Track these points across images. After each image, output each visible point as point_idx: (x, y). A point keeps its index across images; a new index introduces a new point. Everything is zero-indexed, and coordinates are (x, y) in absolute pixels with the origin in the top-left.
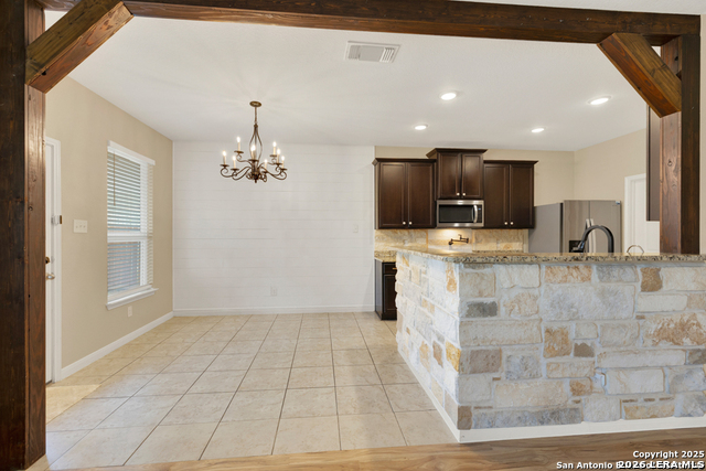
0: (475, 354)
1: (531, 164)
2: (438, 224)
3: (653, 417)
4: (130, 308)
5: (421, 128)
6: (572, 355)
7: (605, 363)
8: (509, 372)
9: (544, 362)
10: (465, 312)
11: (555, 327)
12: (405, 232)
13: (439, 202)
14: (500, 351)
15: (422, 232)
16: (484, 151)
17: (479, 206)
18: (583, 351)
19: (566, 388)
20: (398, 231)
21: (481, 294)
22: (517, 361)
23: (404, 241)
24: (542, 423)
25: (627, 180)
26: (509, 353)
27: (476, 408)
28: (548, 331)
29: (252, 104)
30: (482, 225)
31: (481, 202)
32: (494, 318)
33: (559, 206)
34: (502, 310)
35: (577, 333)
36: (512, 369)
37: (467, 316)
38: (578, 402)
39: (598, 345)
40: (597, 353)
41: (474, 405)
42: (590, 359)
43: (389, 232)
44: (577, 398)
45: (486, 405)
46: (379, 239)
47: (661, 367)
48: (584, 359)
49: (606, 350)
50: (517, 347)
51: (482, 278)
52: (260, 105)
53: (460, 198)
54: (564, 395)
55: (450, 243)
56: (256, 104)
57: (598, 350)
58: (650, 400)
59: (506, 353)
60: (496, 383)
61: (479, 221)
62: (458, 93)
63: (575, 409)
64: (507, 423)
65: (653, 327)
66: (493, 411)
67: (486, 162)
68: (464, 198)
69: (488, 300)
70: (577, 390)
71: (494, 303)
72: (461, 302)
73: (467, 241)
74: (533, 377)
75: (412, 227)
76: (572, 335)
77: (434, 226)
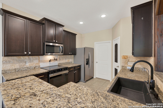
1: (75, 35)
2: (45, 53)
12: (27, 57)
13: (46, 44)
15: (37, 57)
16: (64, 26)
17: (62, 47)
20: (22, 57)
23: (25, 62)
25: (95, 43)
30: (63, 54)
31: (62, 45)
33: (84, 49)
53: (55, 43)
55: (50, 61)
61: (62, 52)
67: (64, 31)
68: (57, 43)
73: (56, 60)
75: (30, 55)
77: (43, 54)
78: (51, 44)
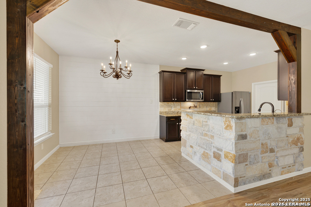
0: (240, 155)
1: (219, 76)
2: (187, 100)
3: (290, 172)
4: (42, 145)
5: (184, 59)
6: (269, 152)
7: (278, 155)
8: (250, 161)
9: (260, 156)
10: (237, 139)
11: (264, 142)
12: (173, 103)
13: (188, 91)
14: (247, 154)
15: (179, 103)
16: (204, 70)
17: (202, 93)
18: (272, 151)
19: (267, 165)
21: (242, 131)
22: (252, 157)
23: (171, 107)
24: (260, 180)
25: (253, 84)
26: (250, 154)
27: (240, 178)
28: (262, 144)
29: (115, 41)
30: (203, 100)
31: (203, 91)
32: (246, 140)
33: (231, 94)
34: (248, 136)
35: (270, 144)
36: (251, 160)
37: (238, 140)
38: (270, 170)
39: (276, 148)
40: (276, 151)
41: (239, 177)
42: (274, 153)
43: (166, 103)
44: (270, 169)
45: (244, 176)
46: (161, 106)
47: (292, 154)
48: (272, 154)
49: (278, 149)
50: (252, 151)
51: (242, 124)
52: (119, 41)
53: (195, 89)
54: (266, 168)
55: (189, 108)
56: (117, 41)
57: (276, 150)
58: (290, 166)
59: (249, 154)
60: (246, 166)
61: (202, 99)
62: (208, 46)
63: (270, 173)
64: (250, 182)
65: (291, 140)
66: (245, 178)
67: (205, 75)
68: (197, 89)
69: (244, 133)
70: (271, 166)
71: (246, 134)
72: (236, 134)
73: (196, 107)
74: (258, 162)
75: (176, 101)
76: (269, 145)
77: (185, 101)
78: (196, 91)
